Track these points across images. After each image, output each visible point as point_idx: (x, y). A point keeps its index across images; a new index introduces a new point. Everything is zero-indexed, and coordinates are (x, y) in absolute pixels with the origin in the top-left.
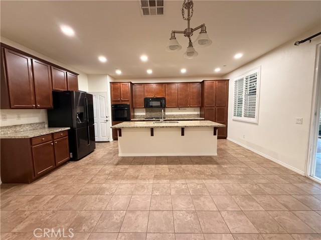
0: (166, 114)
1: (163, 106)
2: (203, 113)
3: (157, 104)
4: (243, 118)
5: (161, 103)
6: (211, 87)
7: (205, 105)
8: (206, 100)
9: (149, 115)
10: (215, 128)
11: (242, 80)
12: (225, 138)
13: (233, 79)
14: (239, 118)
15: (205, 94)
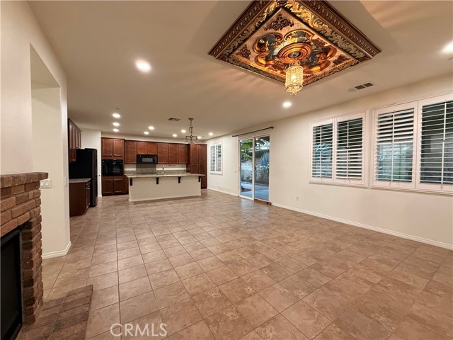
0: (157, 169)
1: (155, 163)
2: (189, 169)
3: (150, 160)
4: (216, 172)
5: (154, 160)
6: (195, 149)
7: (191, 162)
8: (191, 159)
9: (140, 170)
10: (200, 177)
11: (214, 147)
12: (206, 188)
13: (210, 144)
14: (213, 172)
15: (191, 154)
